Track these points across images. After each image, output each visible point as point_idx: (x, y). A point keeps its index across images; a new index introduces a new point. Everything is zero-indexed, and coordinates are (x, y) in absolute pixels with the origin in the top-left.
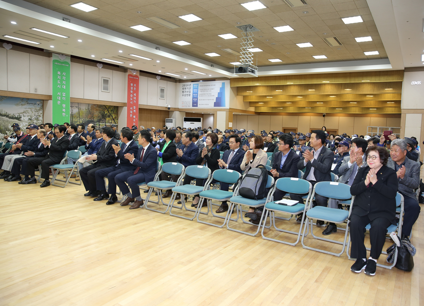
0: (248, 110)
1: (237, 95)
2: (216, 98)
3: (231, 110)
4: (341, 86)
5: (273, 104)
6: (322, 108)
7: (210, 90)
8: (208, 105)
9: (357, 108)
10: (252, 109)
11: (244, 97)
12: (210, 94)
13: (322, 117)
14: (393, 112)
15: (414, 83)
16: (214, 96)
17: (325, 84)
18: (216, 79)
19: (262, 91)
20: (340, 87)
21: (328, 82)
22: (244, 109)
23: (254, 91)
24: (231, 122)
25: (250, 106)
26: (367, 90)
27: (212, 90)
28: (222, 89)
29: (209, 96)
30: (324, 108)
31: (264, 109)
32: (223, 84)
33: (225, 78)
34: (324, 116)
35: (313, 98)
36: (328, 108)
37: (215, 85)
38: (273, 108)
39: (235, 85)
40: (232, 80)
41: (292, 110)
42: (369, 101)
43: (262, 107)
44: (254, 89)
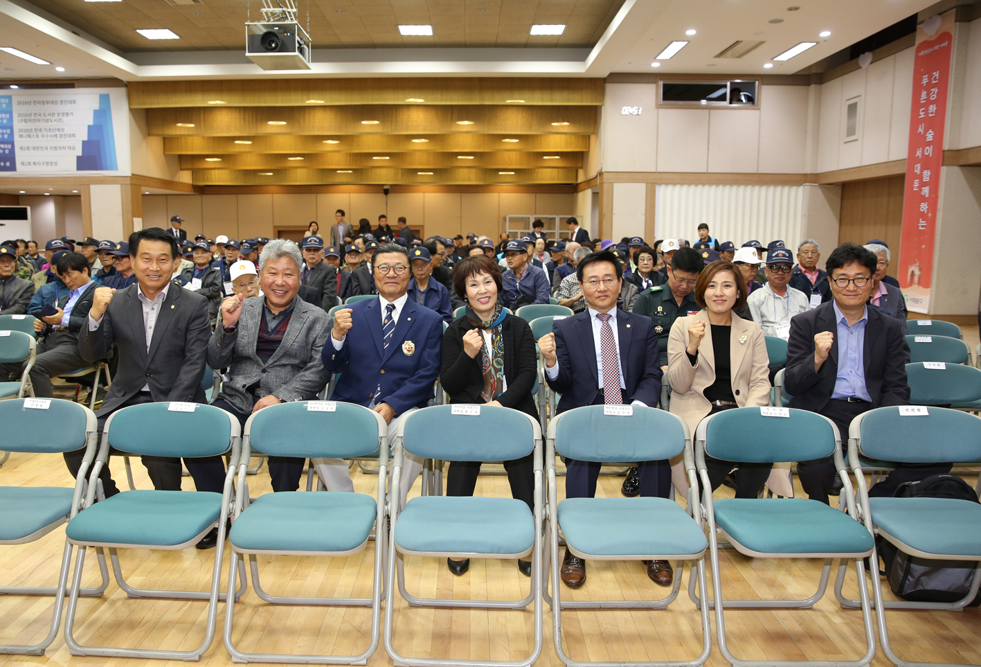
0: (176, 180)
1: (149, 135)
2: (83, 142)
3: (136, 181)
4: (452, 114)
5: (251, 163)
6: (384, 171)
7: (56, 117)
8: (56, 164)
9: (473, 171)
10: (186, 177)
11: (167, 141)
12: (58, 130)
13: (381, 196)
14: (554, 179)
15: (626, 110)
16: (74, 135)
17: (409, 106)
18: (76, 83)
19: (225, 124)
20: (449, 116)
21: (420, 101)
22: (167, 178)
23: (202, 123)
24: (138, 217)
25: (182, 169)
26: (514, 123)
27: (65, 118)
28: (102, 114)
29: (56, 136)
30: (391, 171)
31: (220, 177)
32: (105, 99)
33: (111, 82)
34: (386, 192)
35: (368, 145)
36: (400, 171)
37: (74, 102)
38: (247, 173)
39: (144, 104)
40: (136, 88)
41: (301, 177)
42: (507, 153)
43: (213, 171)
44: (202, 118)
